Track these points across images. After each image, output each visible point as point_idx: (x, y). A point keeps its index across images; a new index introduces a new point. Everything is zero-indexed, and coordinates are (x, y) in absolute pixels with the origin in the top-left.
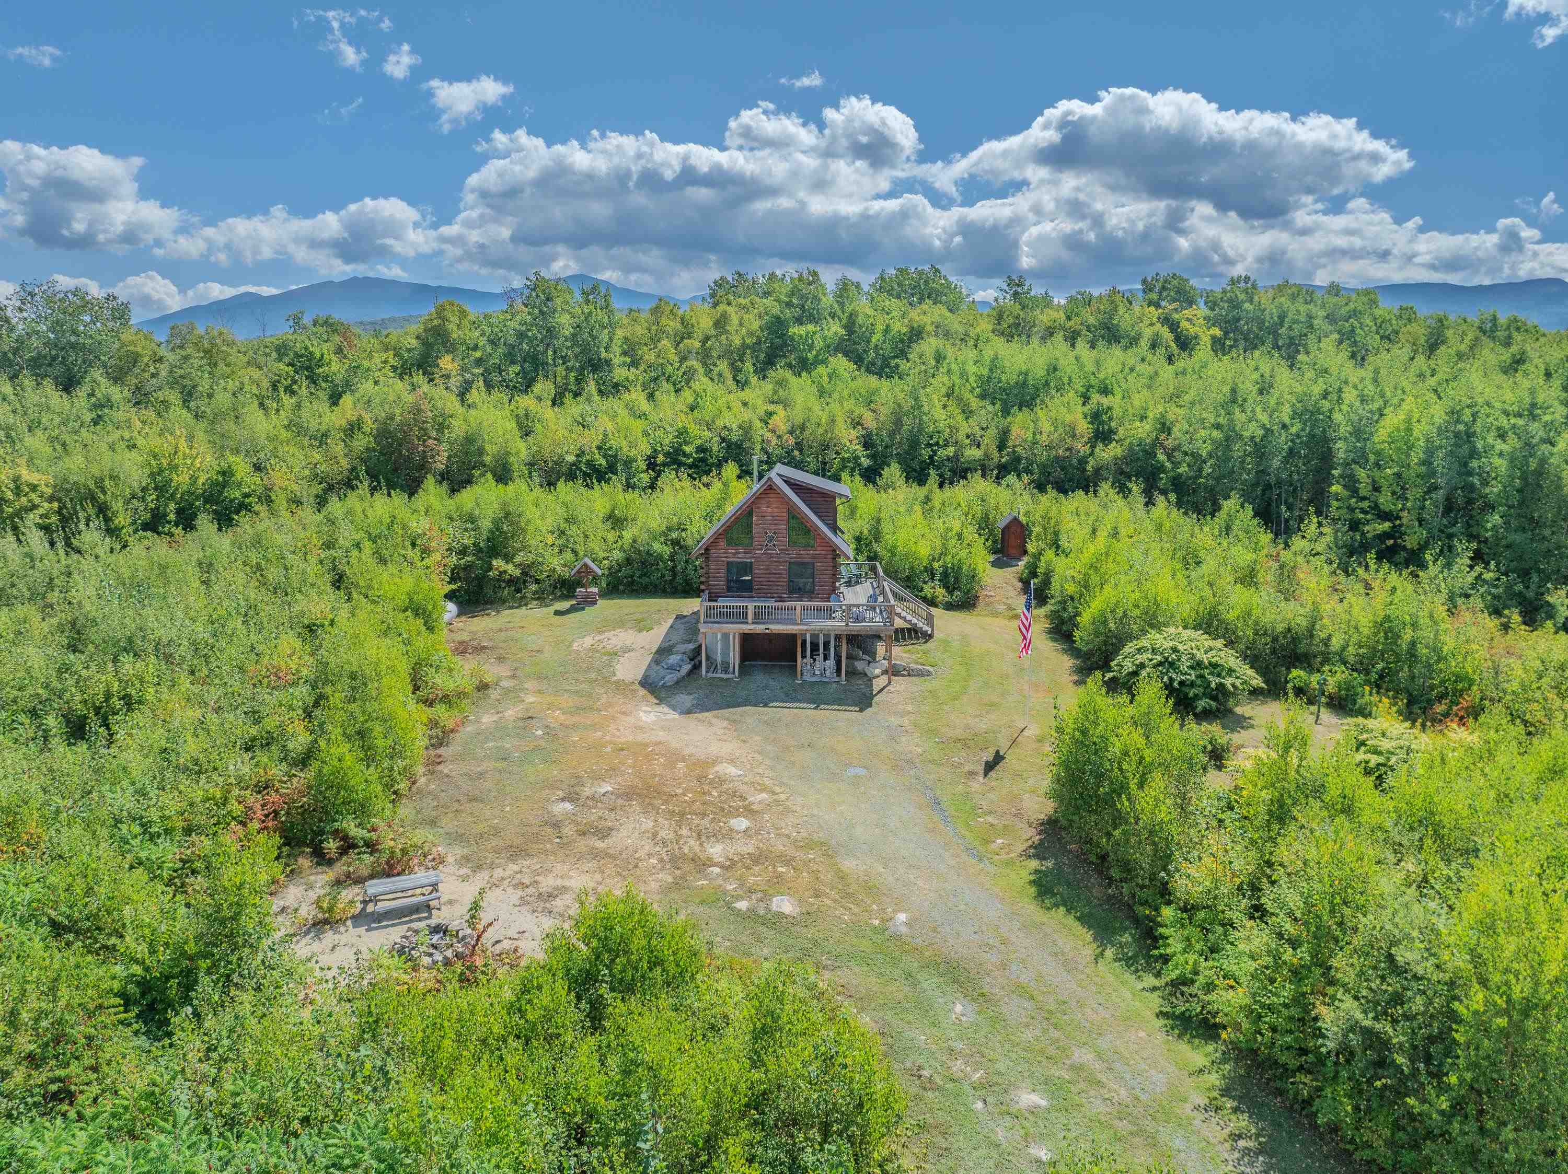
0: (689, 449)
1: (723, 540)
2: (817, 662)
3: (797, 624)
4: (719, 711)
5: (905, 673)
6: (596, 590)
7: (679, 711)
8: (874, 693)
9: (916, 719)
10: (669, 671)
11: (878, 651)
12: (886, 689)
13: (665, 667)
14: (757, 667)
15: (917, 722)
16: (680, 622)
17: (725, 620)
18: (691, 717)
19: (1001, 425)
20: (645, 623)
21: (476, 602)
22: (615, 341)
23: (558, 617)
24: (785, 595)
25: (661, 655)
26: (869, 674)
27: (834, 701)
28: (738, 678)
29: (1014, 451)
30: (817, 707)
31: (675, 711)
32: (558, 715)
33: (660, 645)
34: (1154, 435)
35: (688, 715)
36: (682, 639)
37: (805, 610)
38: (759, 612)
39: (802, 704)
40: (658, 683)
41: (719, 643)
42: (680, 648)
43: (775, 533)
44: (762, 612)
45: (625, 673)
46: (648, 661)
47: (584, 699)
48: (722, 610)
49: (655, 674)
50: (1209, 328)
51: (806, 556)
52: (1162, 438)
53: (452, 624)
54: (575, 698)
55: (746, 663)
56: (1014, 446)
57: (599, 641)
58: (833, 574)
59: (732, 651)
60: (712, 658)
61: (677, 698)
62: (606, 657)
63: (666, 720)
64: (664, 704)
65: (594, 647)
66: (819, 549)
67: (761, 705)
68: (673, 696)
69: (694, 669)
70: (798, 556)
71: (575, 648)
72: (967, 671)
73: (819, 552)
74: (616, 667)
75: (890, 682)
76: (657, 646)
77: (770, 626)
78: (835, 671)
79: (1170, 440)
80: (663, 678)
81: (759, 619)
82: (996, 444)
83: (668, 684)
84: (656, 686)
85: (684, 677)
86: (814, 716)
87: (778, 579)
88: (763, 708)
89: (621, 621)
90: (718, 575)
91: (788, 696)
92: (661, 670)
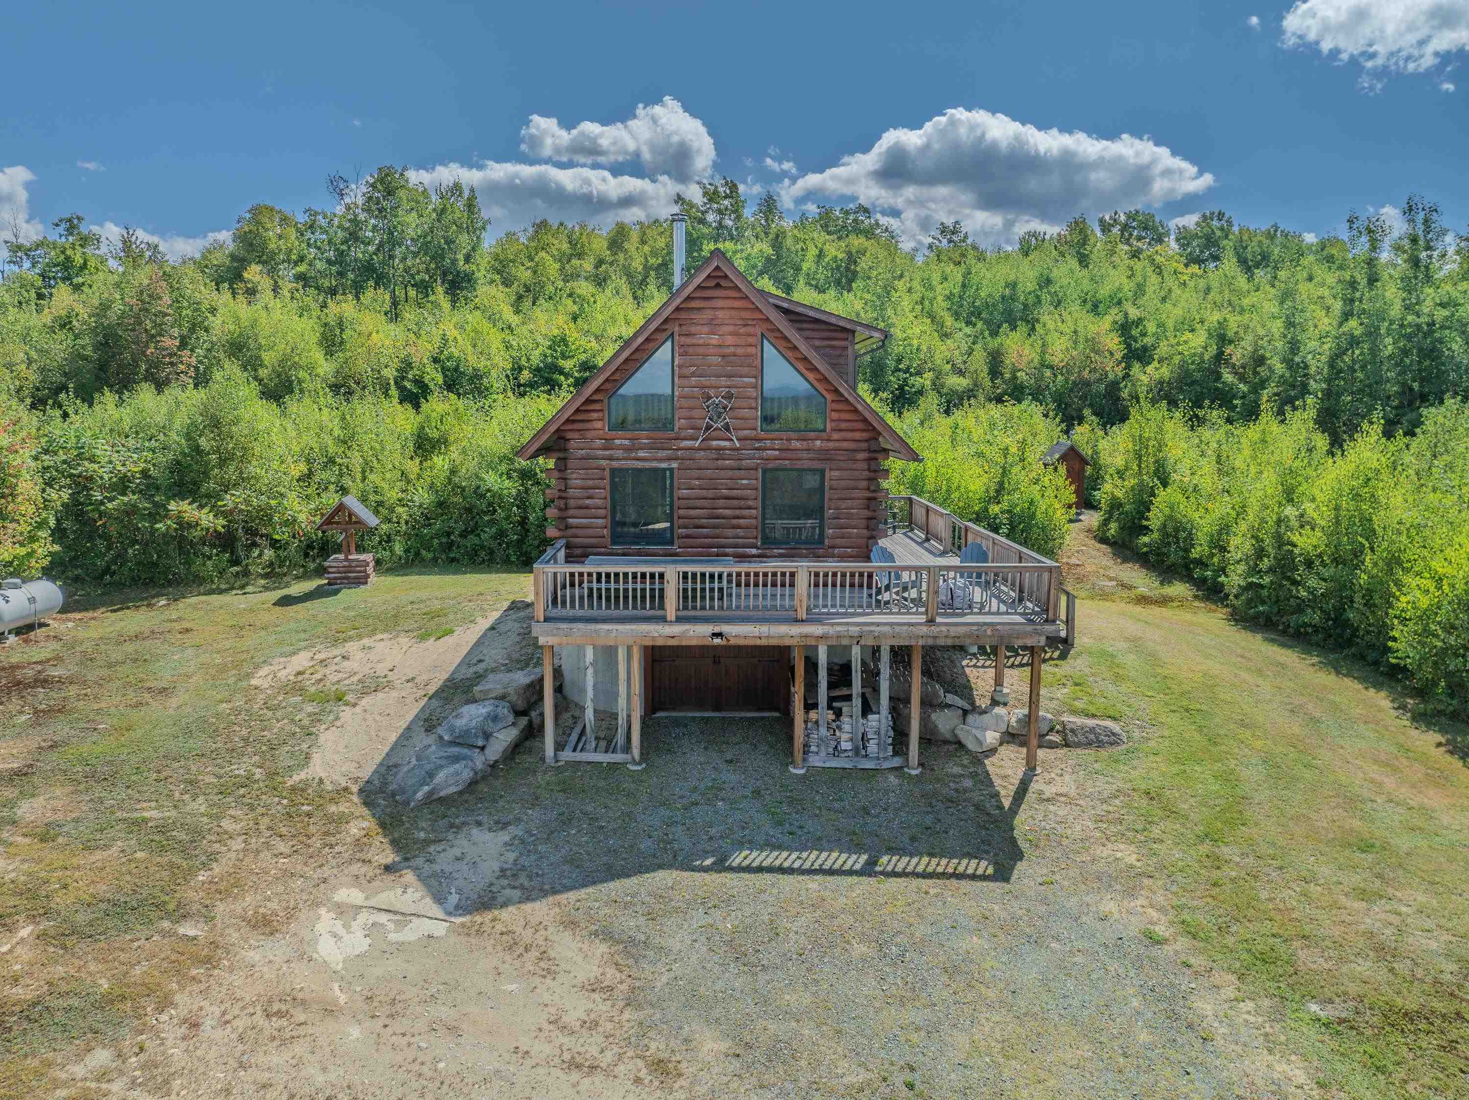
1: (600, 414)
2: (845, 719)
3: (796, 620)
4: (583, 893)
5: (1054, 738)
6: (368, 557)
7: (454, 899)
8: (1007, 803)
9: (1176, 902)
10: (455, 750)
11: (973, 680)
12: (1031, 790)
13: (446, 738)
14: (686, 726)
15: (1186, 916)
16: (514, 617)
17: (604, 612)
18: (486, 928)
19: (990, 346)
20: (443, 620)
21: (150, 583)
22: (479, 252)
23: (277, 608)
24: (754, 551)
25: (447, 700)
26: (971, 745)
27: (913, 839)
28: (639, 764)
29: (1015, 378)
30: (872, 863)
31: (439, 899)
32: (10, 951)
33: (453, 673)
34: (1213, 350)
35: (478, 919)
36: (509, 657)
37: (817, 585)
38: (694, 590)
39: (824, 855)
40: (415, 793)
41: (590, 672)
42: (494, 684)
43: (729, 397)
44: (703, 590)
45: (337, 757)
46: (410, 717)
47: (164, 860)
48: (595, 585)
49: (414, 761)
50: (1186, 265)
51: (801, 455)
52: (1228, 351)
53: (42, 625)
54: (139, 855)
55: (659, 714)
56: (1014, 371)
57: (321, 662)
58: (869, 499)
59: (622, 689)
60: (576, 705)
61: (461, 844)
62: (309, 708)
63: (400, 946)
64: (415, 869)
65: (300, 678)
66: (836, 436)
67: (708, 862)
68: (451, 836)
69: (526, 739)
70: (784, 455)
71: (254, 682)
72: (1200, 729)
73: (837, 444)
74: (322, 738)
75: (1034, 768)
76: (446, 676)
77: (726, 629)
78: (890, 741)
79: (1238, 354)
80: (431, 775)
81: (694, 608)
82: (986, 370)
83: (442, 794)
84: (407, 803)
85: (494, 766)
86: (878, 907)
87: (737, 512)
88: (715, 876)
89: (395, 616)
90: (588, 502)
91: (780, 823)
92: (433, 748)
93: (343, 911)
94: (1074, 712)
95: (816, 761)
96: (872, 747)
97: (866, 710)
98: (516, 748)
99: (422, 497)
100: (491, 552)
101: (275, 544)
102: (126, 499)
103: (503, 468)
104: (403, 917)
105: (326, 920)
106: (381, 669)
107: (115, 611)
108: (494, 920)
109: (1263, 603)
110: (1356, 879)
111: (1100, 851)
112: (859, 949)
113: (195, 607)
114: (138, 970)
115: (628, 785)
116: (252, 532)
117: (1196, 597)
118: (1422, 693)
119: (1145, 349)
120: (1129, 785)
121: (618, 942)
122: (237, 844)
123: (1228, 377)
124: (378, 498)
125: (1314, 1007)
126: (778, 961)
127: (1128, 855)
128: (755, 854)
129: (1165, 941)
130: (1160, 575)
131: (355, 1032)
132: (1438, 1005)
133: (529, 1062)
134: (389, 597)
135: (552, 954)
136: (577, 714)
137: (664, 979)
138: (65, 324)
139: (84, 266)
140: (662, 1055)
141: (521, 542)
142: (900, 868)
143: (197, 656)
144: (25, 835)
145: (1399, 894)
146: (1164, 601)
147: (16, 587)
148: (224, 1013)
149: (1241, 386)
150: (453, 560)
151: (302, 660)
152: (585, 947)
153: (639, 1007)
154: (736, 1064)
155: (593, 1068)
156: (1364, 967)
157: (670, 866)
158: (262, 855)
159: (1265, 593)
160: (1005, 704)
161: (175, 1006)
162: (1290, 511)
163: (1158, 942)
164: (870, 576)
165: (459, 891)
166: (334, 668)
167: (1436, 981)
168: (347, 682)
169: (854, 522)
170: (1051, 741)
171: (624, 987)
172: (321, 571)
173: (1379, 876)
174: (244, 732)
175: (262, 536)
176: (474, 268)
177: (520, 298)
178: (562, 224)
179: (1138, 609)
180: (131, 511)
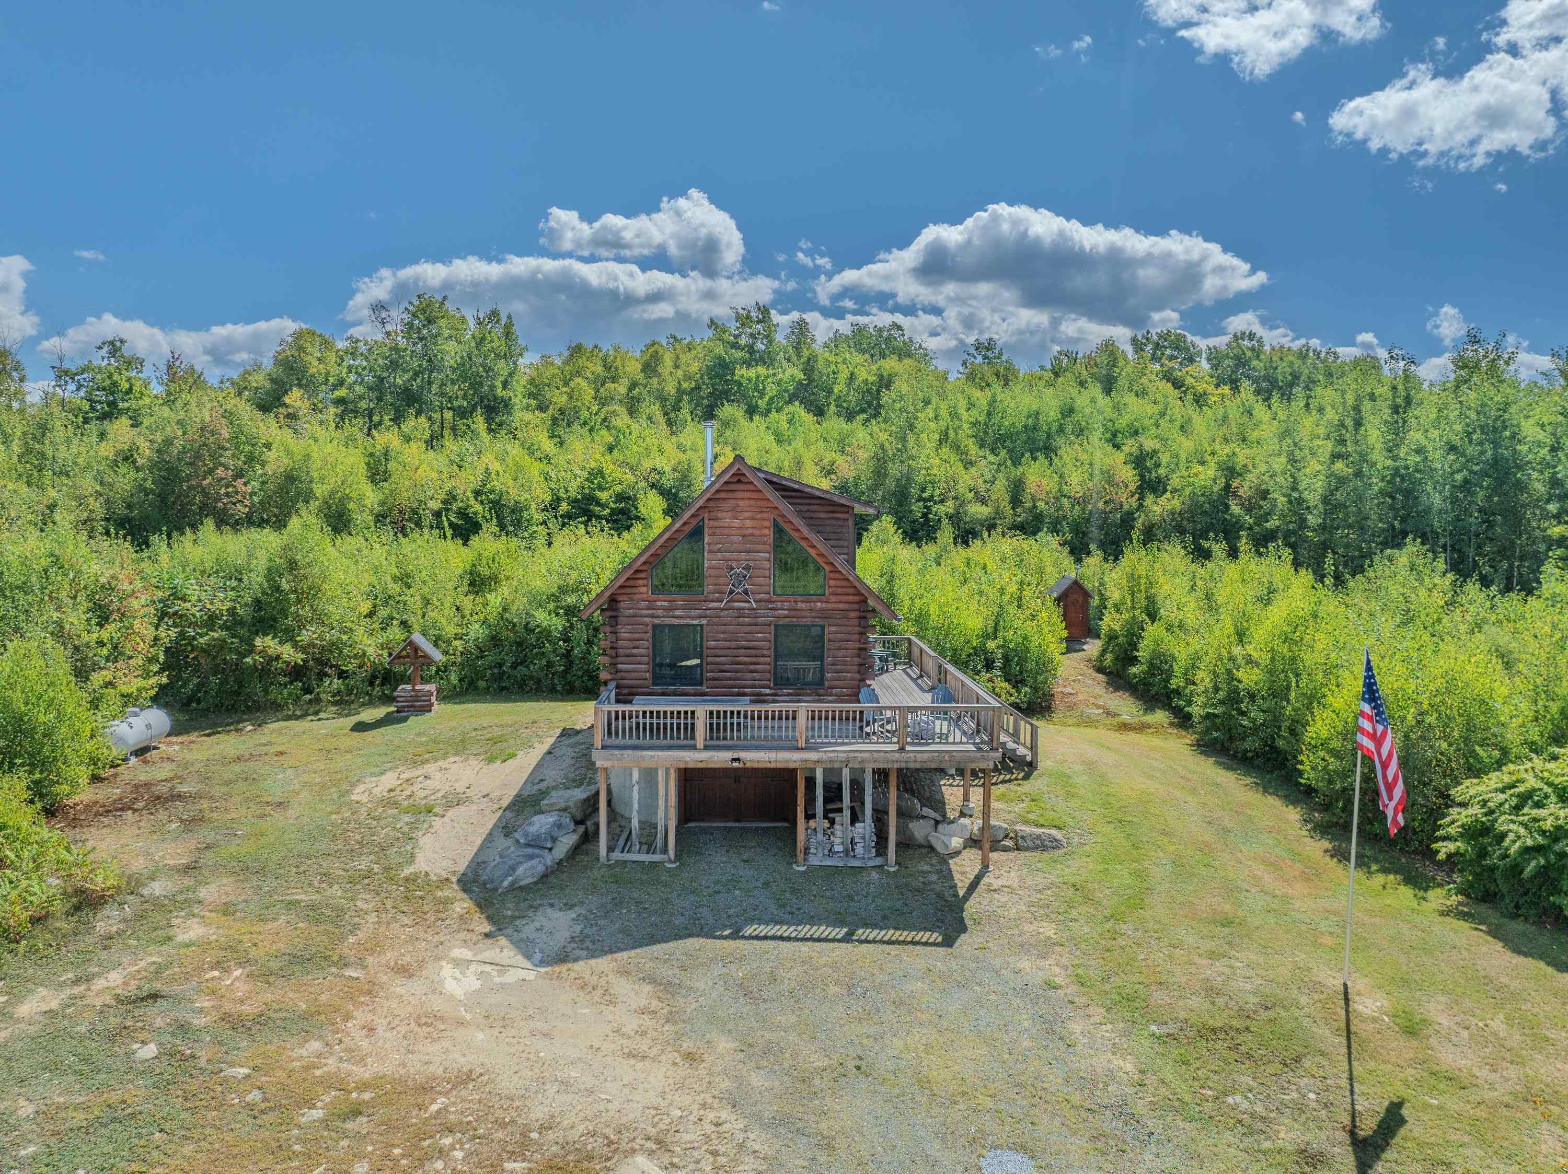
0: (604, 496)
1: (645, 582)
2: (837, 827)
3: (798, 749)
4: (633, 953)
5: (1008, 843)
6: (431, 687)
7: (538, 956)
8: (961, 893)
9: (1076, 962)
10: (530, 851)
11: (946, 797)
12: (982, 882)
13: (522, 841)
14: (712, 834)
15: (1080, 971)
16: (567, 742)
17: (648, 741)
18: (564, 975)
19: (1012, 476)
20: (505, 744)
21: (232, 709)
22: (516, 378)
23: (355, 734)
24: (768, 691)
25: (518, 813)
26: (939, 848)
27: (884, 918)
28: (674, 862)
29: (1035, 507)
30: (850, 934)
31: (528, 956)
32: (232, 984)
33: (521, 790)
34: (1221, 482)
35: (557, 969)
36: (566, 777)
37: (813, 718)
38: (718, 724)
39: (815, 928)
40: (502, 882)
41: (636, 788)
42: (558, 798)
43: (747, 568)
44: (725, 724)
45: (435, 856)
46: (490, 825)
47: (321, 928)
48: (641, 720)
49: (498, 859)
50: (1217, 386)
51: (807, 614)
52: (1235, 485)
53: (156, 748)
54: (300, 925)
55: (690, 825)
56: (1034, 501)
57: (407, 780)
58: (860, 649)
59: (661, 803)
60: (622, 816)
61: (540, 919)
62: (406, 818)
63: (503, 986)
64: (507, 936)
65: (392, 794)
66: (833, 599)
67: (727, 932)
68: (531, 914)
69: (584, 843)
70: (792, 613)
71: (354, 797)
72: (1128, 836)
73: (834, 606)
74: (421, 842)
75: (988, 866)
76: (515, 793)
77: (743, 755)
78: (873, 844)
79: (1245, 488)
80: (513, 869)
81: (718, 738)
82: (1008, 499)
83: (522, 883)
84: (496, 889)
85: (560, 863)
86: (851, 963)
87: (754, 659)
88: (731, 942)
89: (463, 741)
90: (634, 651)
91: (784, 906)
92: (512, 849)
93: (457, 963)
94: (1026, 822)
95: (814, 861)
96: (859, 849)
97: (854, 819)
98: (576, 850)
99: (477, 631)
100: (538, 682)
101: (342, 675)
102: (216, 635)
103: (552, 606)
104: (503, 968)
105: (447, 970)
106: (460, 787)
107: (208, 735)
108: (569, 970)
109: (1217, 730)
110: (1210, 945)
111: (1028, 928)
112: (833, 989)
113: (279, 732)
114: (323, 997)
115: (665, 878)
116: (322, 663)
117: (1172, 724)
118: (1326, 807)
119: (1159, 480)
120: (1061, 880)
121: (660, 984)
122: (372, 918)
123: (1236, 509)
124: (437, 633)
125: (1153, 1028)
126: (774, 996)
127: (1049, 930)
128: (762, 927)
129: (1061, 987)
130: (1145, 704)
131: (480, 1036)
132: (1235, 1023)
133: (600, 1054)
134: (453, 724)
135: (612, 991)
136: (623, 824)
137: (693, 1006)
138: (128, 457)
139: (129, 391)
140: (690, 1050)
141: (566, 672)
142: (871, 937)
143: (298, 776)
144: (211, 911)
145: (1237, 955)
146: (1142, 728)
147: (136, 715)
148: (389, 1023)
149: (1247, 517)
150: (503, 689)
151: (389, 780)
152: (636, 987)
153: (675, 1023)
154: (742, 1055)
155: (644, 1057)
156: (1194, 1002)
157: (698, 935)
158: (392, 926)
159: (1218, 721)
160: (971, 816)
161: (356, 1019)
162: (1237, 651)
163: (1055, 988)
164: (861, 712)
165: (542, 951)
166: (420, 786)
167: (1241, 1009)
168: (433, 797)
169: (848, 668)
170: (1005, 846)
171: (665, 1011)
172: (388, 699)
173: (1229, 943)
174: (358, 837)
175: (331, 667)
176: (511, 394)
177: (555, 421)
178: (596, 347)
179: (1116, 736)
180: (221, 645)
